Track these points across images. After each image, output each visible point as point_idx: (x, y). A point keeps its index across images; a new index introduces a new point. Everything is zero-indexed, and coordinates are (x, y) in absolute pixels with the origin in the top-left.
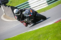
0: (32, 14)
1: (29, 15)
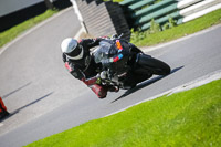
0: (120, 56)
1: (112, 60)
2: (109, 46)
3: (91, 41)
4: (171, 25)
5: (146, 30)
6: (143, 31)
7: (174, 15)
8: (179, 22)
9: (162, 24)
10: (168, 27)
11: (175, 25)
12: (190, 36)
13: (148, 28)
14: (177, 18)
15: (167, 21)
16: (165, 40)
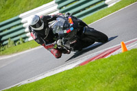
2: (63, 21)
3: (49, 17)
4: (21, 42)
5: (5, 45)
6: (3, 45)
7: (23, 36)
8: (26, 40)
9: (15, 41)
10: (19, 43)
11: (24, 42)
12: (33, 49)
13: (7, 44)
14: (25, 38)
15: (19, 40)
16: (17, 51)
